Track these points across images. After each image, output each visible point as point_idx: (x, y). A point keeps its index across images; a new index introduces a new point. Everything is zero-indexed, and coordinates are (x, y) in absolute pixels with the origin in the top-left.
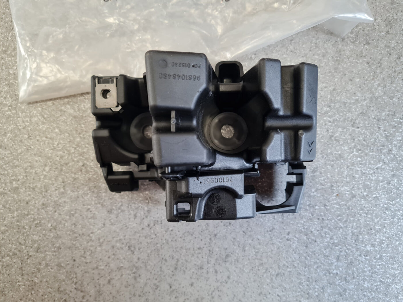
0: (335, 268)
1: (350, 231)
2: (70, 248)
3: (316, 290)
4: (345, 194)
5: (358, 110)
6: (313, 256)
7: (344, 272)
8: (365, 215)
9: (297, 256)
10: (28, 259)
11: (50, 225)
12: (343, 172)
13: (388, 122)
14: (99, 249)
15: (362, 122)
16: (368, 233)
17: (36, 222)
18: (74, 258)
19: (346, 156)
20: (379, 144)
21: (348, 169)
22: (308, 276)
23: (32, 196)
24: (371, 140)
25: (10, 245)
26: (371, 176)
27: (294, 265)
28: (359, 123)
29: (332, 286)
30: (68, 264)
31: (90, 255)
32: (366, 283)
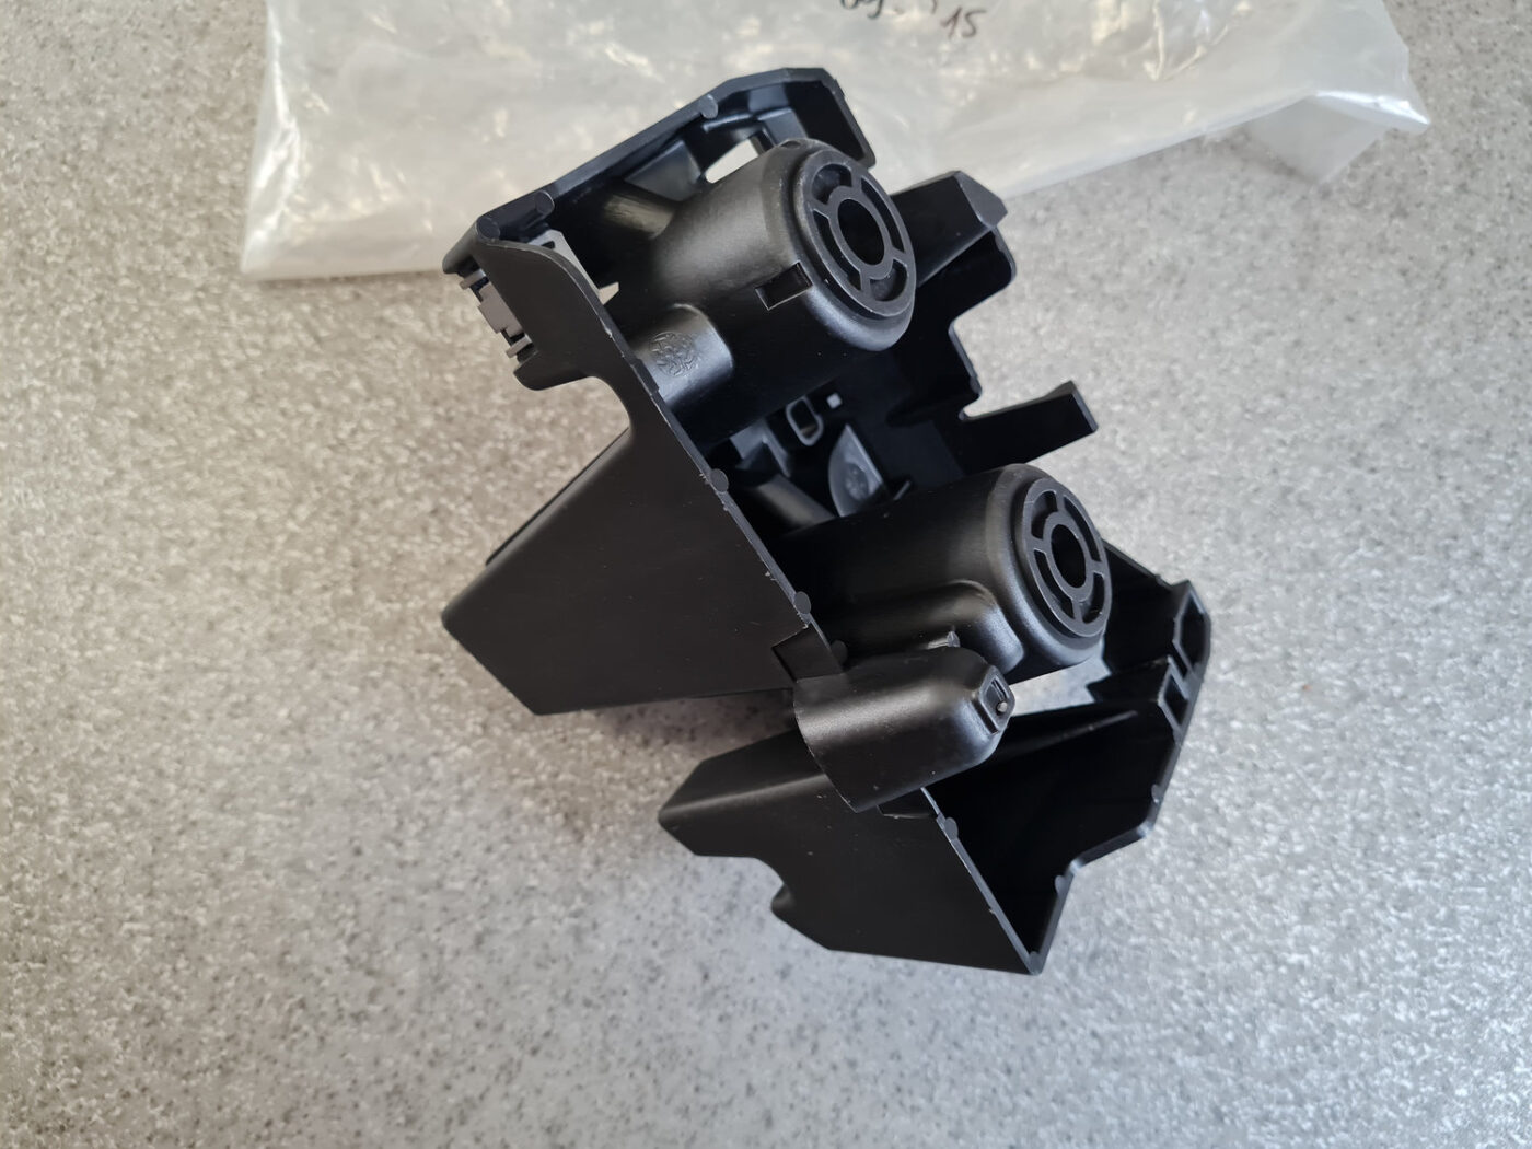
0: (1297, 945)
1: (1347, 817)
2: (346, 803)
3: (1230, 1022)
4: (1331, 687)
5: (1371, 414)
6: (1221, 895)
7: (1326, 961)
8: (1396, 764)
9: (1164, 895)
10: (181, 833)
11: (283, 713)
12: (1323, 612)
13: (1468, 462)
14: (454, 814)
15: (1385, 454)
16: (1408, 827)
17: (233, 698)
18: (356, 843)
19: (1333, 560)
20: (1441, 532)
21: (1342, 605)
22: (1200, 968)
23: (233, 603)
24: (1413, 512)
25: (121, 778)
26: (1414, 632)
27: (1152, 925)
28: (1376, 457)
29: (1282, 1011)
30: (333, 864)
31: (419, 836)
32: (1402, 1006)
